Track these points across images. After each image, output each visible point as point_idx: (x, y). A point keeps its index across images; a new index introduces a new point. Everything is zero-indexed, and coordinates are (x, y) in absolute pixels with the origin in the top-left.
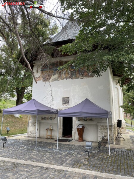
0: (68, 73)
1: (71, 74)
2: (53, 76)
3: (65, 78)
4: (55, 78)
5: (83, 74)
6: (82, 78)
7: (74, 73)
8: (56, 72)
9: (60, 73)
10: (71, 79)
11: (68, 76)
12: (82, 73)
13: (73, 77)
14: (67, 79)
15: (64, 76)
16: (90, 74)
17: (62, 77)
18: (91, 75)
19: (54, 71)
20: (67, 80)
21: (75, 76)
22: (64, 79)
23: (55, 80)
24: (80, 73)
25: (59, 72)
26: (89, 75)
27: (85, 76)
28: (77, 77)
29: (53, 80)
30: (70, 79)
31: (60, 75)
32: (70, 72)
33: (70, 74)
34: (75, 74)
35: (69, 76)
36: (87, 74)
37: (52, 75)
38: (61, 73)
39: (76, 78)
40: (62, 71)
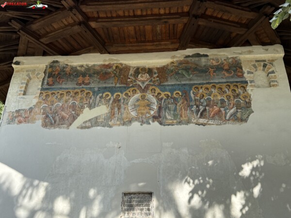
0: (149, 105)
1: (160, 108)
2: (86, 110)
3: (137, 119)
4: (96, 118)
5: (205, 110)
6: (204, 125)
7: (172, 107)
8: (101, 97)
9: (117, 100)
10: (161, 124)
11: (149, 113)
12: (202, 108)
13: (169, 117)
14: (142, 123)
15: (133, 114)
16: (232, 111)
17: (124, 116)
18: (234, 114)
19: (94, 92)
20: (145, 125)
21: (175, 116)
22: (130, 122)
23: (94, 122)
24: (194, 108)
25: (111, 97)
26: (226, 113)
27: (213, 118)
28: (184, 119)
29: (88, 124)
30: (156, 123)
31: (116, 109)
32: (154, 100)
33: (155, 107)
34: (175, 110)
35: (152, 112)
36: (220, 111)
37: (82, 107)
38: (119, 101)
39: (180, 123)
40: (126, 95)
